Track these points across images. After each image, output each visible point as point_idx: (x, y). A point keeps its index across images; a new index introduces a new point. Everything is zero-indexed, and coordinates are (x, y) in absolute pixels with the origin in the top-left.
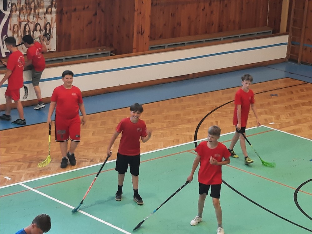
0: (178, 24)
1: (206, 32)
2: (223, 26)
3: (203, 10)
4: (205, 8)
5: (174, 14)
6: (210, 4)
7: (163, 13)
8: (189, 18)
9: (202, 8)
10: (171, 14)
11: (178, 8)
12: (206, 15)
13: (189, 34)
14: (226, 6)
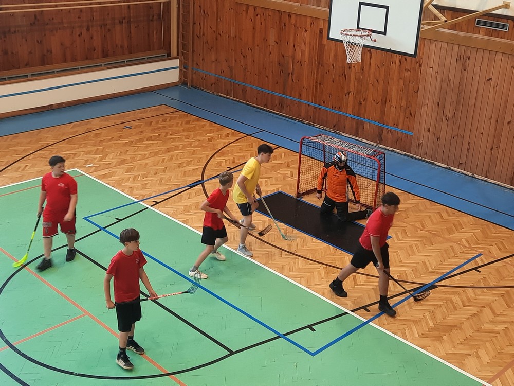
0: (48, 51)
1: (87, 58)
2: (108, 51)
3: (79, 36)
4: (81, 33)
5: (41, 41)
6: (88, 30)
7: (26, 40)
8: (62, 44)
9: (78, 34)
10: (38, 41)
11: (45, 35)
12: (84, 41)
13: (65, 61)
14: (109, 30)
